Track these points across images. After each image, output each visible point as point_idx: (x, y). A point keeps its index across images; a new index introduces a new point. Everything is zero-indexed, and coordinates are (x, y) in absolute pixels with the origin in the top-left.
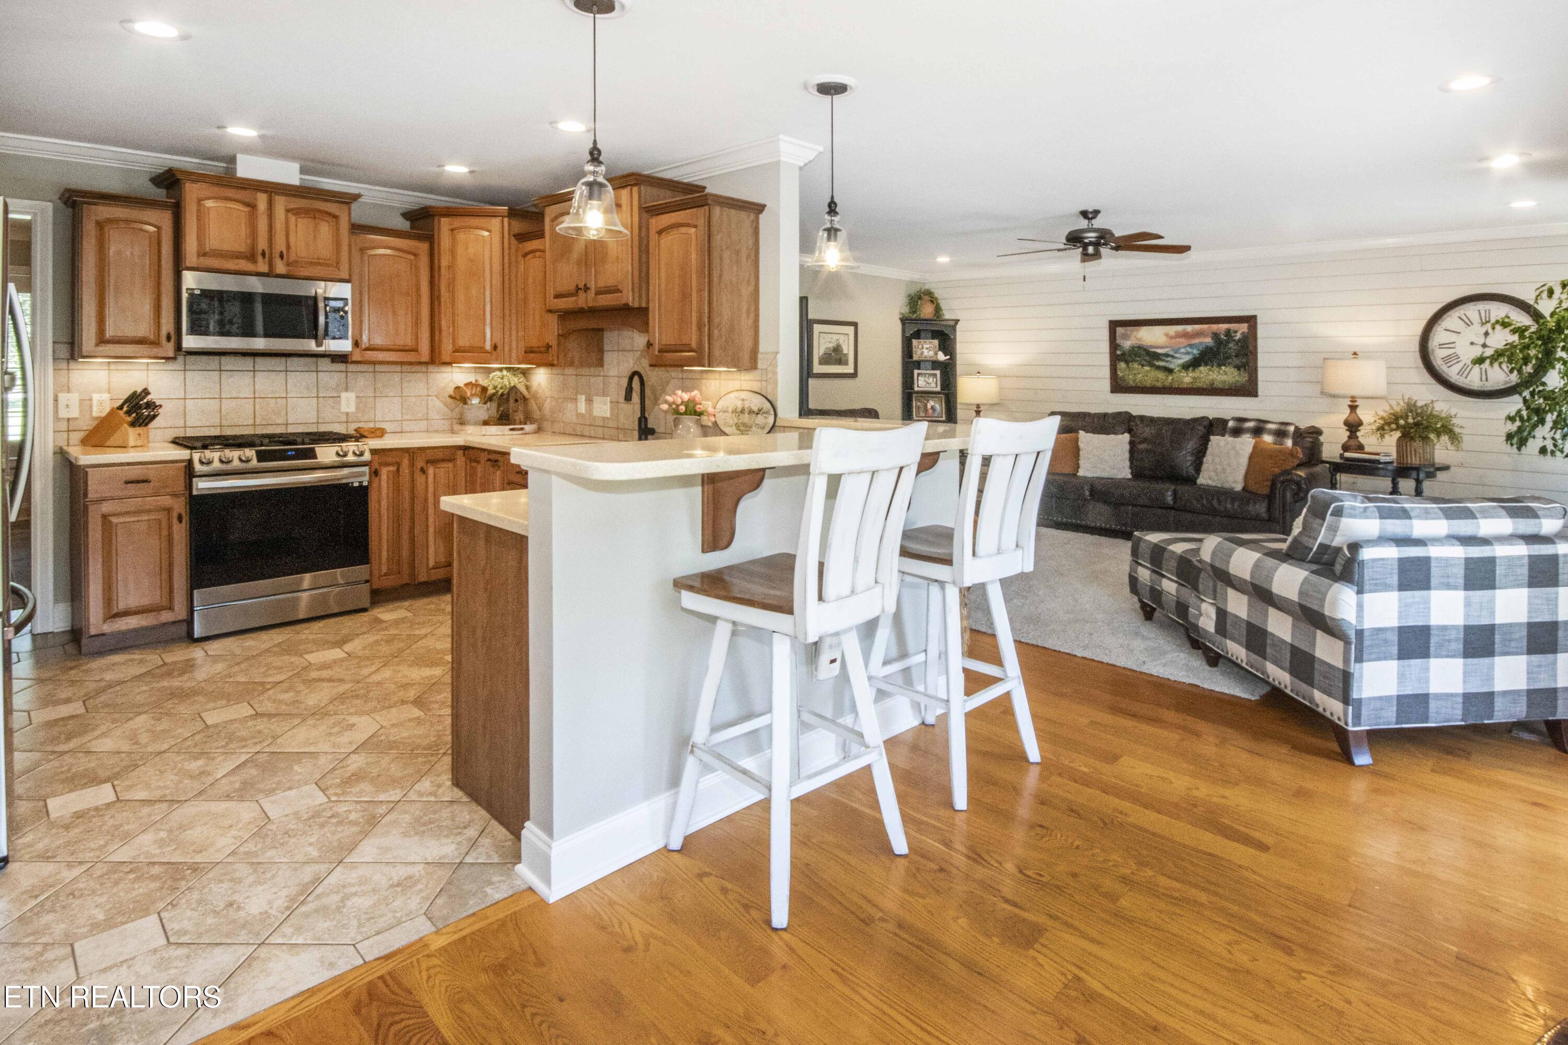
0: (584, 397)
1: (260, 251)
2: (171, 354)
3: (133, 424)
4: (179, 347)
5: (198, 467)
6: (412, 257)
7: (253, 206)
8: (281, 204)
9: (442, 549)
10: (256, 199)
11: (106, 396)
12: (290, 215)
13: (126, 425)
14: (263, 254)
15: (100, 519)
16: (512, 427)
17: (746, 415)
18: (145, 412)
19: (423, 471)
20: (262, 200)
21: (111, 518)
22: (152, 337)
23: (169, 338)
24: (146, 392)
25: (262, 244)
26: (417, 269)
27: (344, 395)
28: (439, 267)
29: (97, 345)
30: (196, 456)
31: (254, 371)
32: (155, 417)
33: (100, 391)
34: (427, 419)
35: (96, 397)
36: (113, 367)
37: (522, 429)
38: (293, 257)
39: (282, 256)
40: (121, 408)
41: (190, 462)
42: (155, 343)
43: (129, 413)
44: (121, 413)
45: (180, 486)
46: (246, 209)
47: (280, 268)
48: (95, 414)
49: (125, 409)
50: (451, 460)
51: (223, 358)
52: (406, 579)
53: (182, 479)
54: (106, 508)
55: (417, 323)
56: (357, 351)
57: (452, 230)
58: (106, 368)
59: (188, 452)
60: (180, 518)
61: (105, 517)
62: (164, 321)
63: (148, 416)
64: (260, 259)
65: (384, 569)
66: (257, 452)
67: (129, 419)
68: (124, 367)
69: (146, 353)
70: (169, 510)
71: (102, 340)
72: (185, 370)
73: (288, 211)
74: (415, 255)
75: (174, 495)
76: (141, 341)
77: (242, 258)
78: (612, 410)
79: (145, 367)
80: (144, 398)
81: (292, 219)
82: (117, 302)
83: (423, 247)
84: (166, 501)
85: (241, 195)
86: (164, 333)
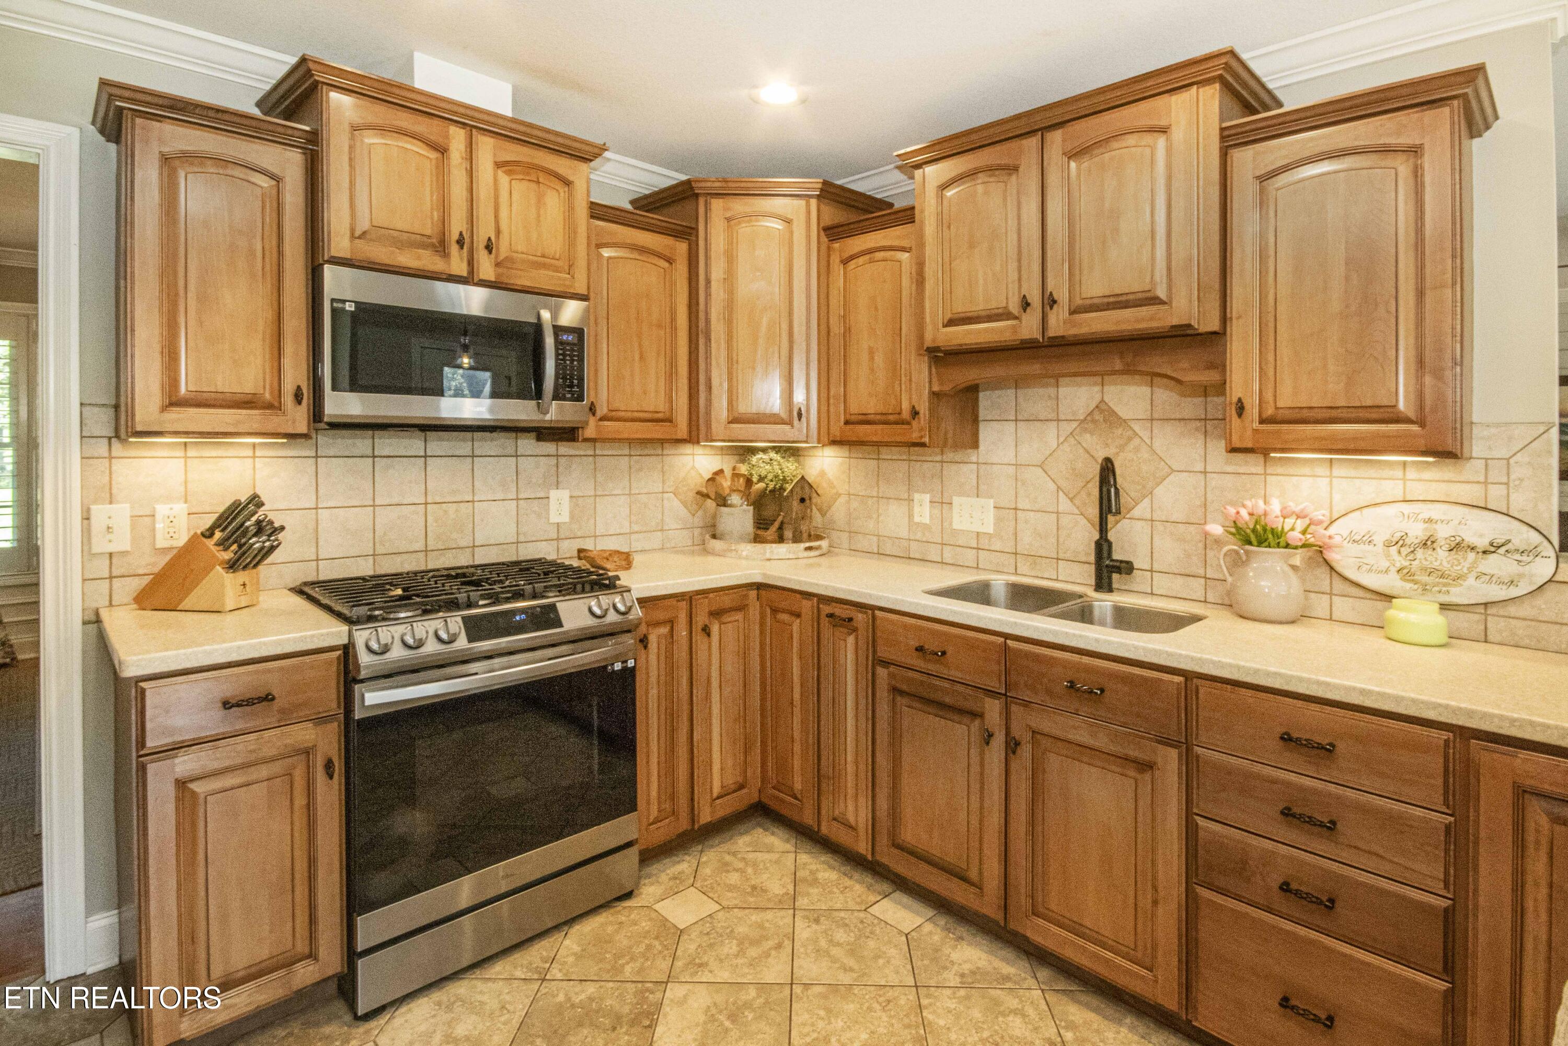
0: (927, 497)
1: (455, 236)
2: (302, 427)
3: (232, 566)
4: (317, 414)
5: (364, 658)
6: (666, 265)
7: (442, 150)
8: (486, 148)
9: (730, 763)
10: (447, 137)
11: (180, 508)
12: (500, 173)
13: (219, 568)
14: (460, 242)
15: (170, 790)
16: (807, 545)
17: (1442, 554)
18: (256, 543)
19: (706, 630)
20: (457, 138)
21: (192, 786)
22: (267, 396)
23: (298, 397)
24: (255, 501)
25: (457, 226)
26: (673, 284)
27: (554, 494)
28: (708, 282)
29: (164, 409)
30: (362, 636)
31: (425, 457)
32: (272, 549)
33: (168, 499)
34: (662, 530)
35: (162, 510)
36: (191, 452)
37: (817, 548)
38: (503, 251)
39: (489, 248)
40: (209, 534)
41: (348, 650)
42: (274, 406)
43: (223, 544)
44: (210, 543)
45: (330, 700)
46: (433, 155)
47: (486, 270)
48: (161, 543)
49: (218, 535)
50: (741, 608)
51: (378, 433)
52: (684, 824)
53: (333, 684)
54: (184, 764)
55: (671, 374)
56: (592, 421)
57: (729, 220)
58: (181, 454)
59: (345, 628)
60: (329, 766)
61: (181, 784)
62: (287, 362)
63: (262, 548)
64: (454, 249)
65: (654, 813)
66: (464, 619)
67: (228, 555)
68: (214, 453)
69: (256, 427)
70: (307, 752)
71: (173, 401)
72: (317, 457)
73: (498, 165)
74: (670, 261)
75: (320, 721)
76: (247, 403)
77: (424, 246)
78: (998, 520)
79: (250, 453)
80: (255, 513)
81: (504, 179)
82: (201, 323)
83: (682, 247)
84: (304, 734)
85: (422, 126)
86: (289, 388)
